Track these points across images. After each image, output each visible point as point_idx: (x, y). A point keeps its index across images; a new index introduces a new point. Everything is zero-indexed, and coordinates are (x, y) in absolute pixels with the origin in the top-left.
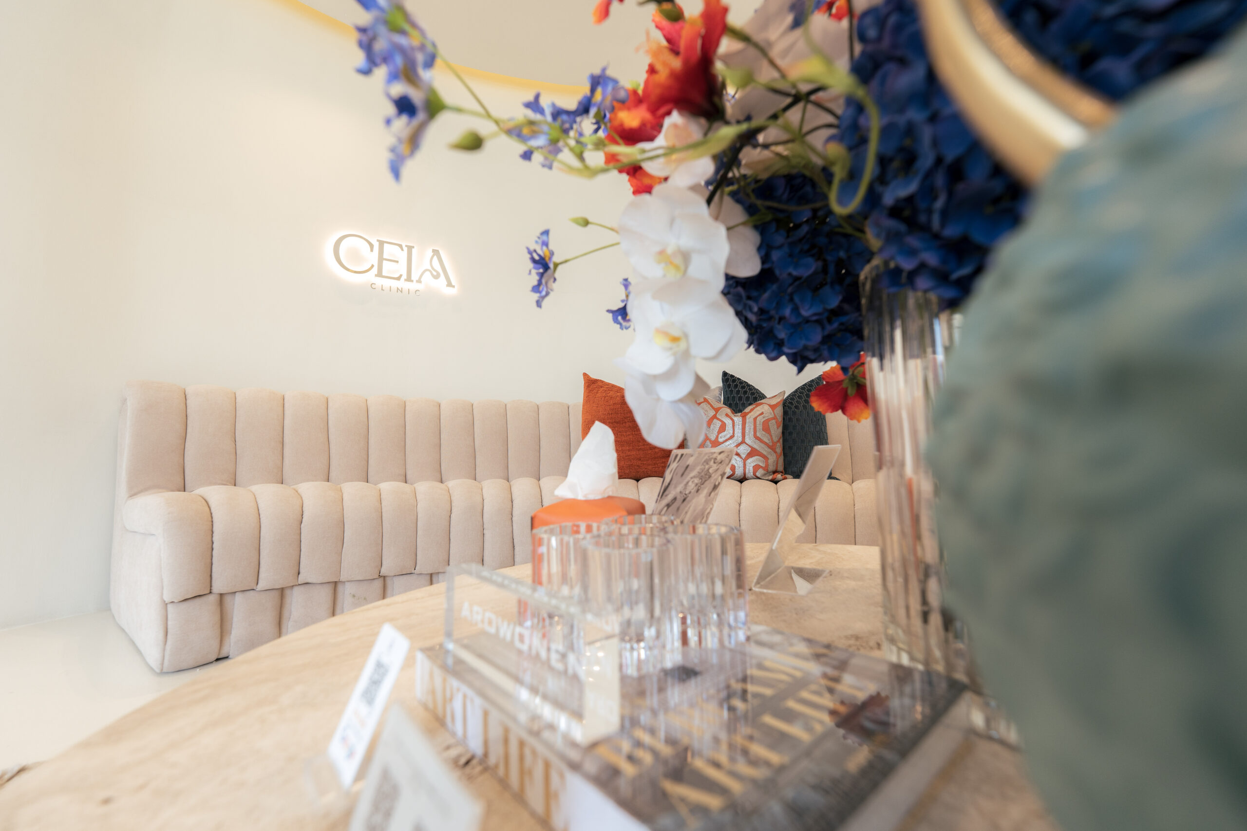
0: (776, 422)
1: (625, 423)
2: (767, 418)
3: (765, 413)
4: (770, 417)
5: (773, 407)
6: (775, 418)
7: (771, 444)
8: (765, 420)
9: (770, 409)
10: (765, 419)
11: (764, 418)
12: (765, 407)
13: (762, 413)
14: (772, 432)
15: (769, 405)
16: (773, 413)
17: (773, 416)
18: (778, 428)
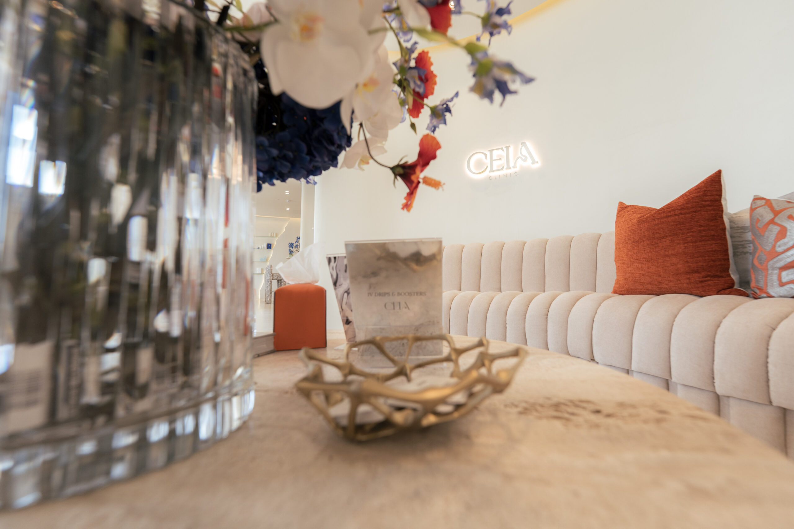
1: (643, 241)
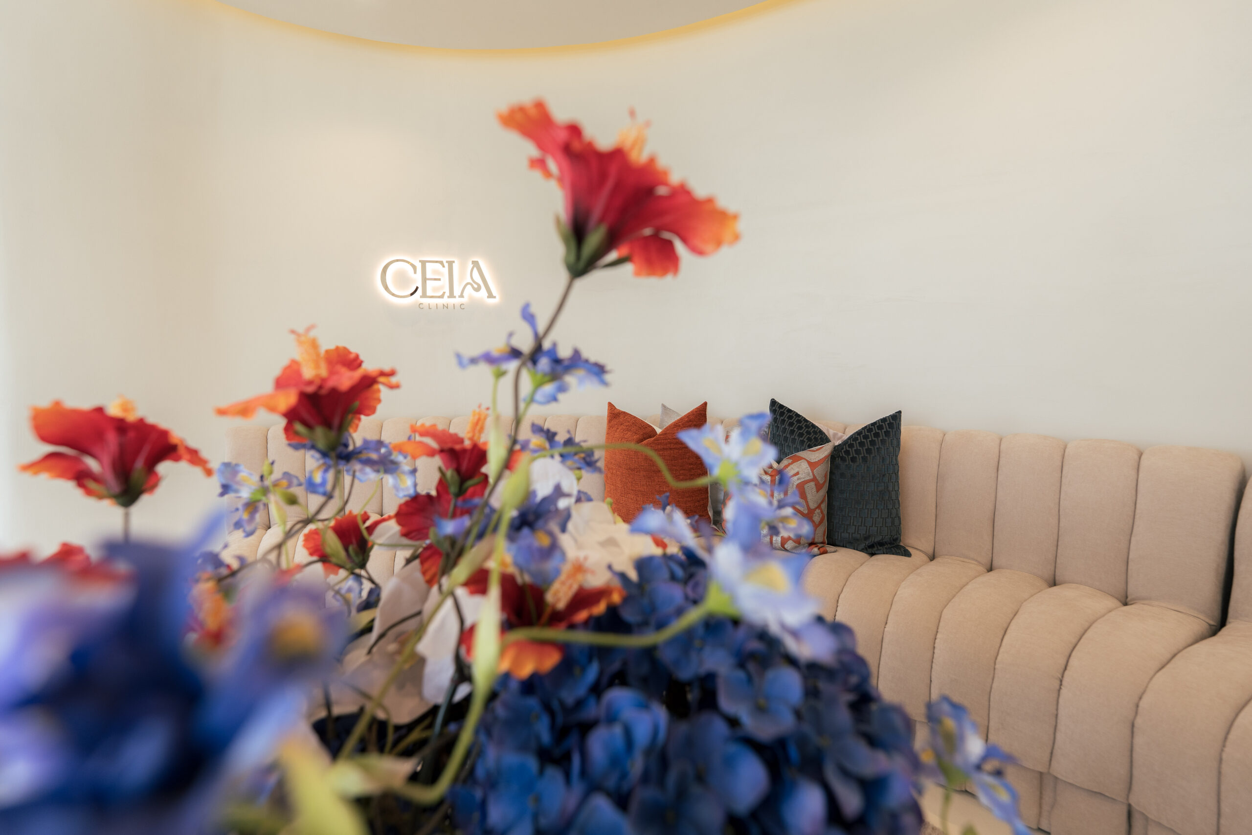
0: (816, 485)
2: (803, 480)
3: (800, 473)
4: (806, 479)
5: (812, 465)
6: (814, 479)
7: (806, 512)
8: (800, 483)
9: (809, 468)
10: (799, 481)
11: (798, 479)
12: (802, 464)
13: (797, 473)
14: (809, 497)
15: (810, 463)
16: (811, 474)
17: (812, 477)
18: (818, 491)
